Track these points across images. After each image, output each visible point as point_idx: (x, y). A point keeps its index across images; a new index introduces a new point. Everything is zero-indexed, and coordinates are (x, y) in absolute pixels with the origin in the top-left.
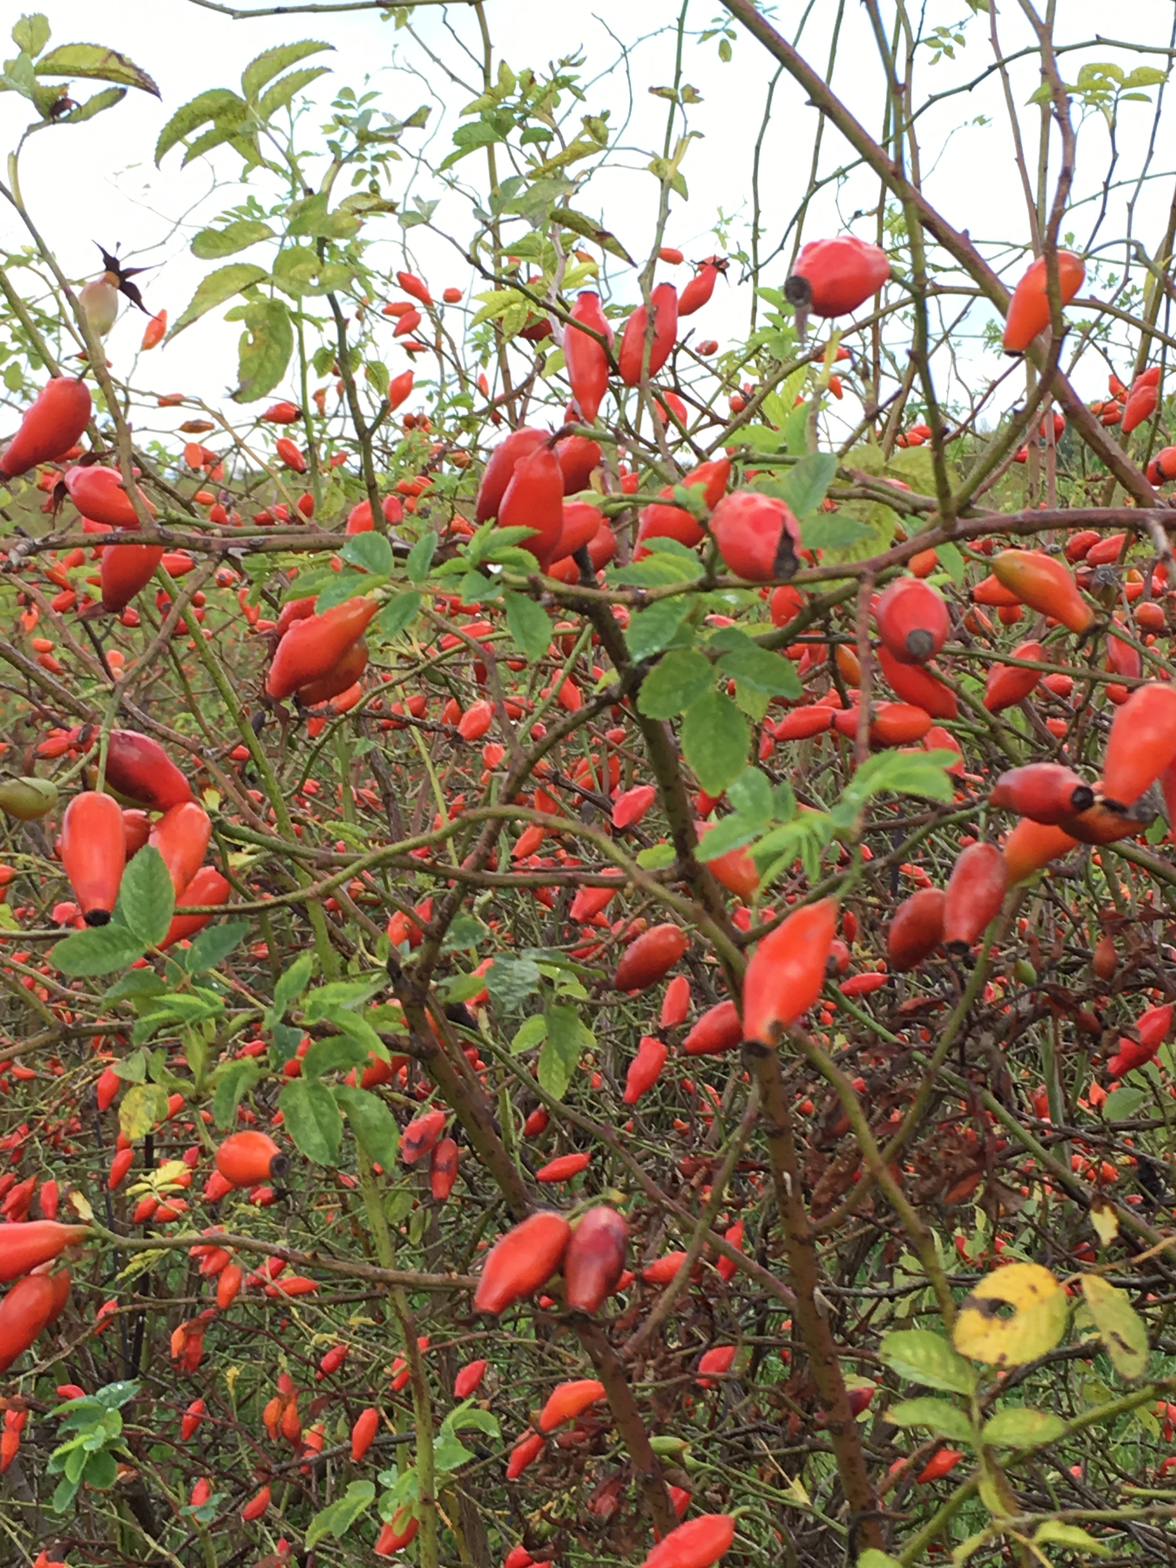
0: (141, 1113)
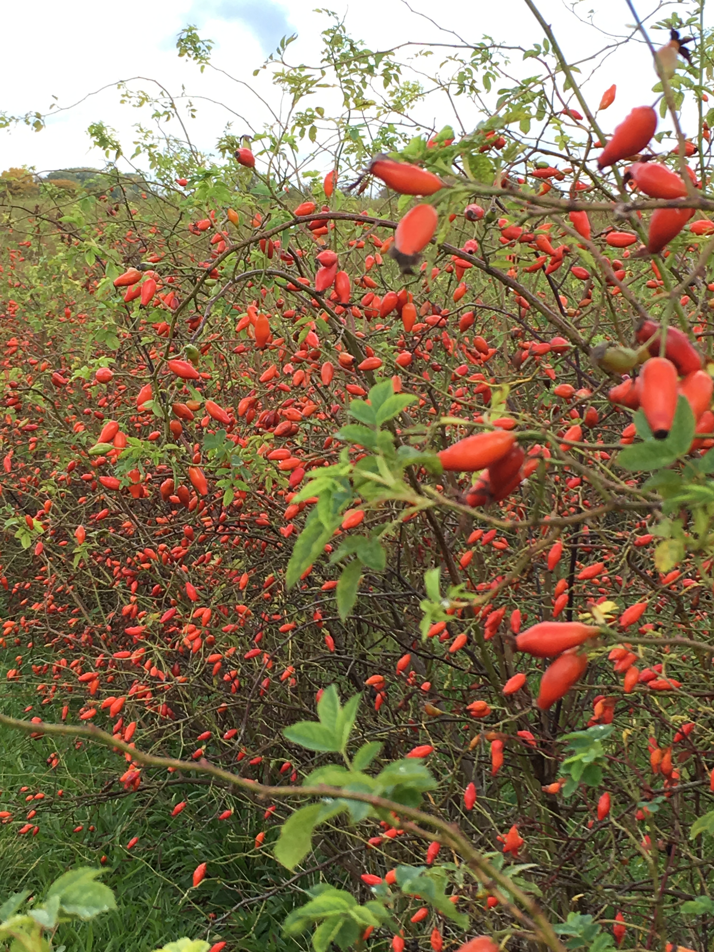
0: (667, 557)
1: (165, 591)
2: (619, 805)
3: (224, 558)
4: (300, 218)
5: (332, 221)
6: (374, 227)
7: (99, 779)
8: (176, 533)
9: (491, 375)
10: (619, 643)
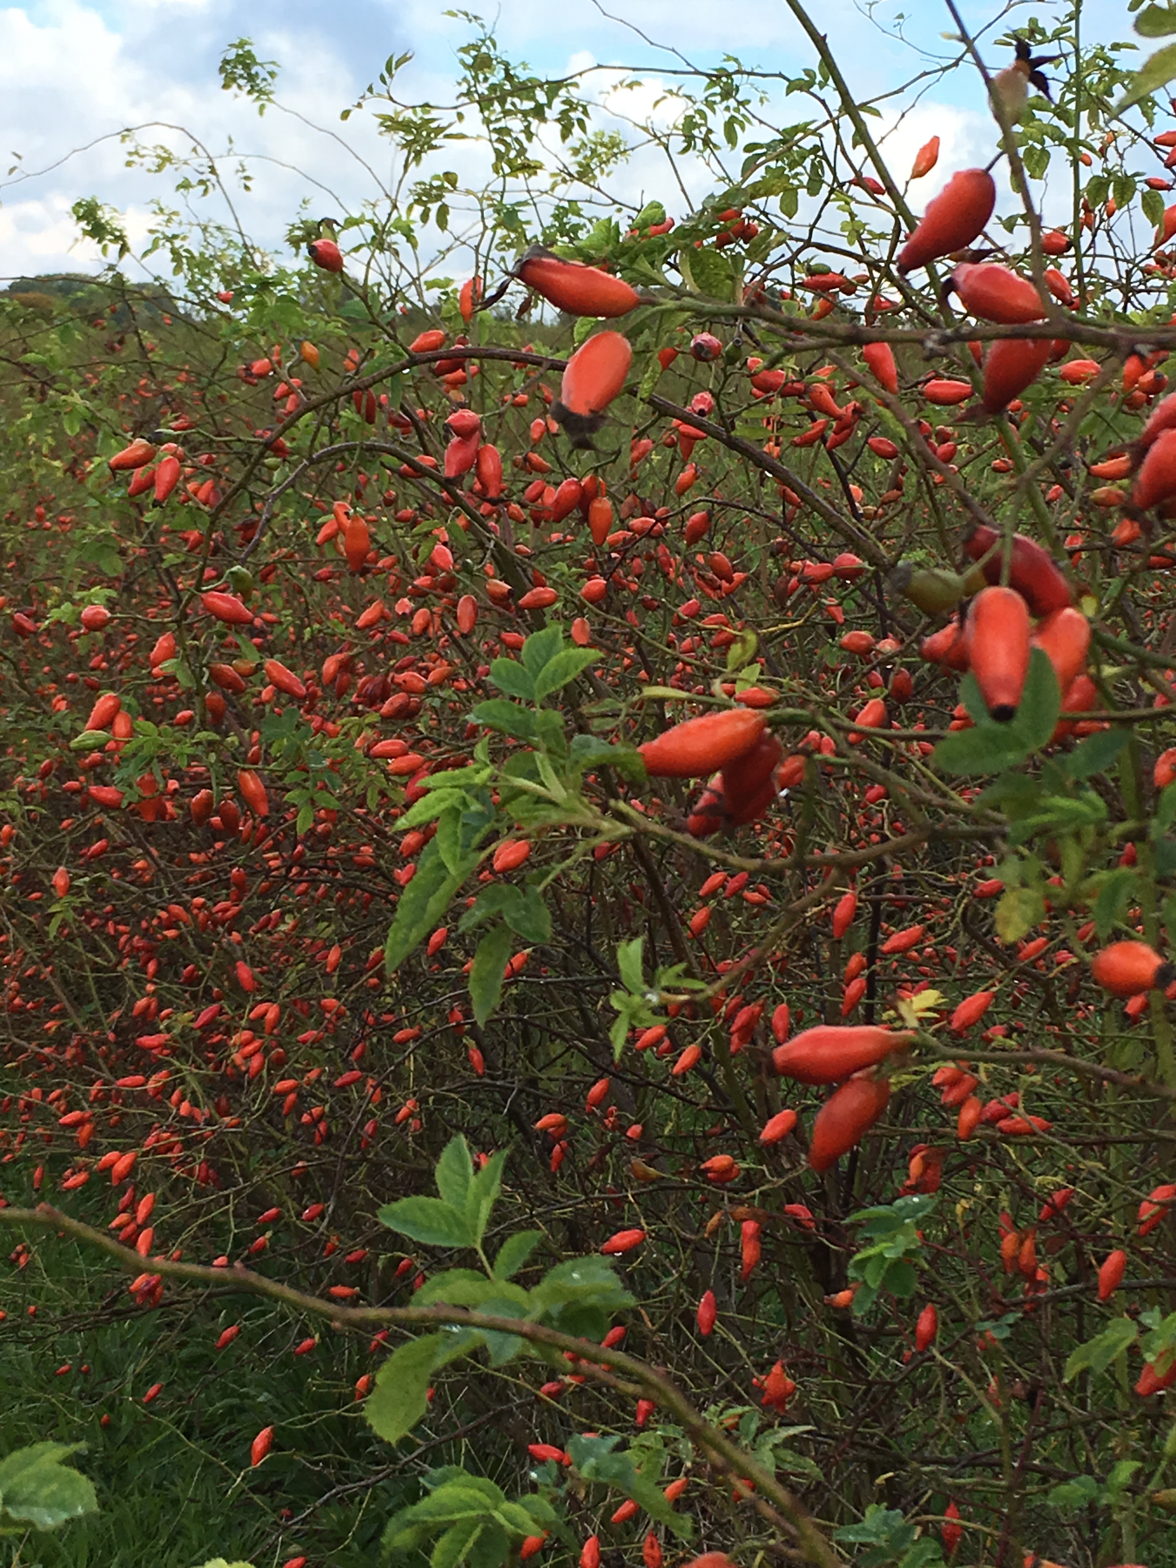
0: (1016, 917)
1: (204, 975)
2: (951, 1325)
3: (301, 921)
4: (418, 356)
5: (476, 361)
6: (541, 370)
7: (97, 1287)
8: (220, 880)
9: (739, 615)
10: (945, 1058)
